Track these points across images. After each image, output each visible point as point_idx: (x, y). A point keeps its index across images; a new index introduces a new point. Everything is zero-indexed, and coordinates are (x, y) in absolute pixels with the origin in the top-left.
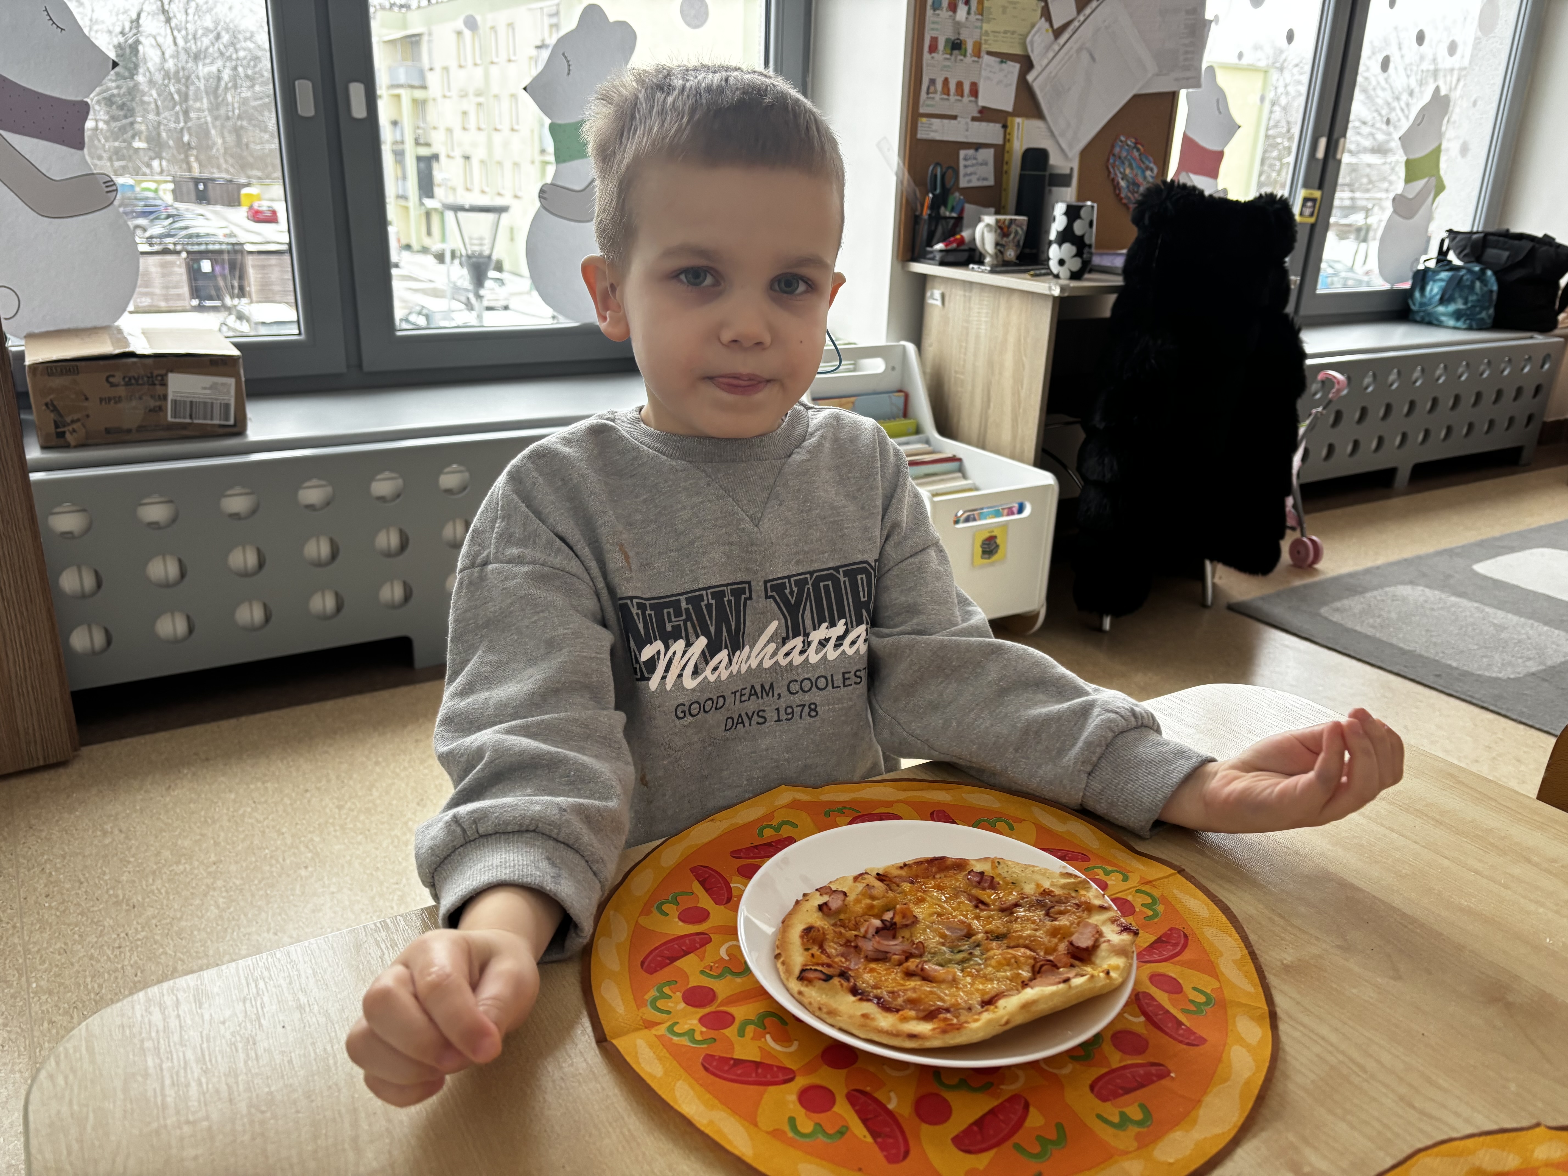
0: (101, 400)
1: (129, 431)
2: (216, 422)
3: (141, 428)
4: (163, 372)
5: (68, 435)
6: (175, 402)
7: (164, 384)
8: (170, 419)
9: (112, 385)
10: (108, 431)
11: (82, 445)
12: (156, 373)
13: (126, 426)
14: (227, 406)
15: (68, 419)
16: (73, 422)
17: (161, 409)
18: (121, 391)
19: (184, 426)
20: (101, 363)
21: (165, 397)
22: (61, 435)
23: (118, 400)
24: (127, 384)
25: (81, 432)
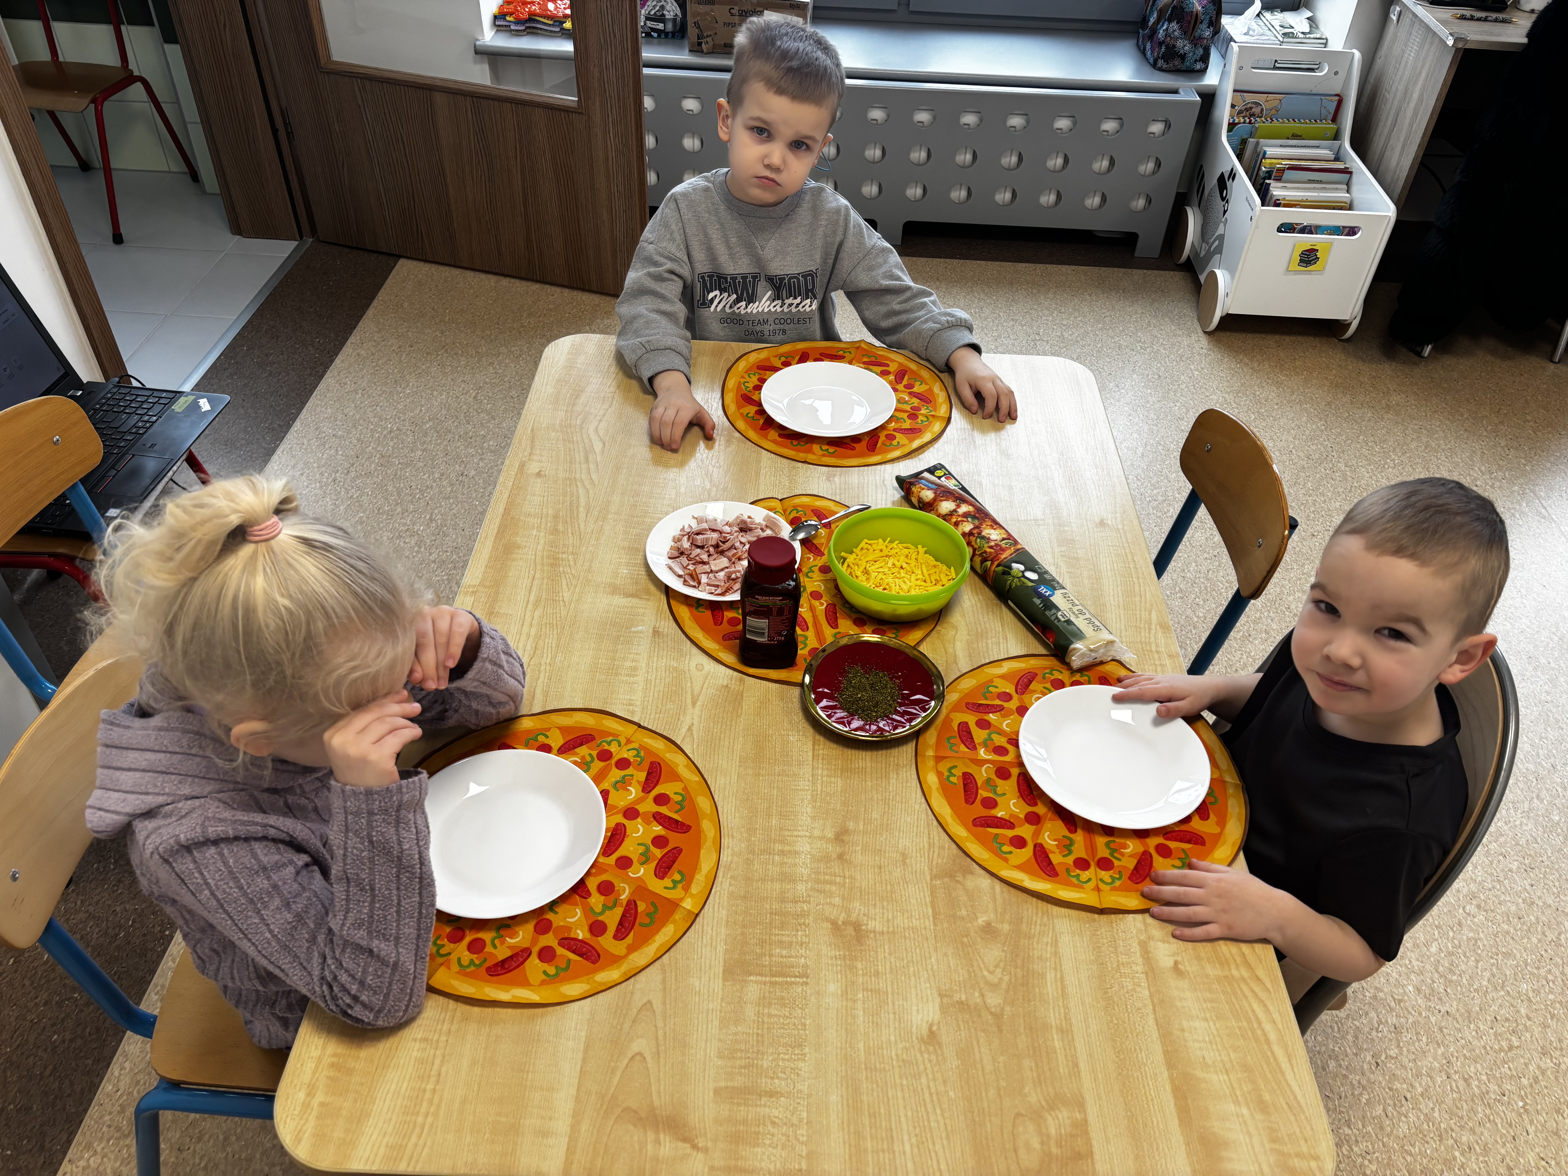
0: (725, 24)
5: (703, 45)
9: (732, 15)
10: (725, 45)
11: (711, 53)
15: (705, 34)
16: (707, 36)
22: (700, 44)
24: (740, 15)
25: (711, 44)
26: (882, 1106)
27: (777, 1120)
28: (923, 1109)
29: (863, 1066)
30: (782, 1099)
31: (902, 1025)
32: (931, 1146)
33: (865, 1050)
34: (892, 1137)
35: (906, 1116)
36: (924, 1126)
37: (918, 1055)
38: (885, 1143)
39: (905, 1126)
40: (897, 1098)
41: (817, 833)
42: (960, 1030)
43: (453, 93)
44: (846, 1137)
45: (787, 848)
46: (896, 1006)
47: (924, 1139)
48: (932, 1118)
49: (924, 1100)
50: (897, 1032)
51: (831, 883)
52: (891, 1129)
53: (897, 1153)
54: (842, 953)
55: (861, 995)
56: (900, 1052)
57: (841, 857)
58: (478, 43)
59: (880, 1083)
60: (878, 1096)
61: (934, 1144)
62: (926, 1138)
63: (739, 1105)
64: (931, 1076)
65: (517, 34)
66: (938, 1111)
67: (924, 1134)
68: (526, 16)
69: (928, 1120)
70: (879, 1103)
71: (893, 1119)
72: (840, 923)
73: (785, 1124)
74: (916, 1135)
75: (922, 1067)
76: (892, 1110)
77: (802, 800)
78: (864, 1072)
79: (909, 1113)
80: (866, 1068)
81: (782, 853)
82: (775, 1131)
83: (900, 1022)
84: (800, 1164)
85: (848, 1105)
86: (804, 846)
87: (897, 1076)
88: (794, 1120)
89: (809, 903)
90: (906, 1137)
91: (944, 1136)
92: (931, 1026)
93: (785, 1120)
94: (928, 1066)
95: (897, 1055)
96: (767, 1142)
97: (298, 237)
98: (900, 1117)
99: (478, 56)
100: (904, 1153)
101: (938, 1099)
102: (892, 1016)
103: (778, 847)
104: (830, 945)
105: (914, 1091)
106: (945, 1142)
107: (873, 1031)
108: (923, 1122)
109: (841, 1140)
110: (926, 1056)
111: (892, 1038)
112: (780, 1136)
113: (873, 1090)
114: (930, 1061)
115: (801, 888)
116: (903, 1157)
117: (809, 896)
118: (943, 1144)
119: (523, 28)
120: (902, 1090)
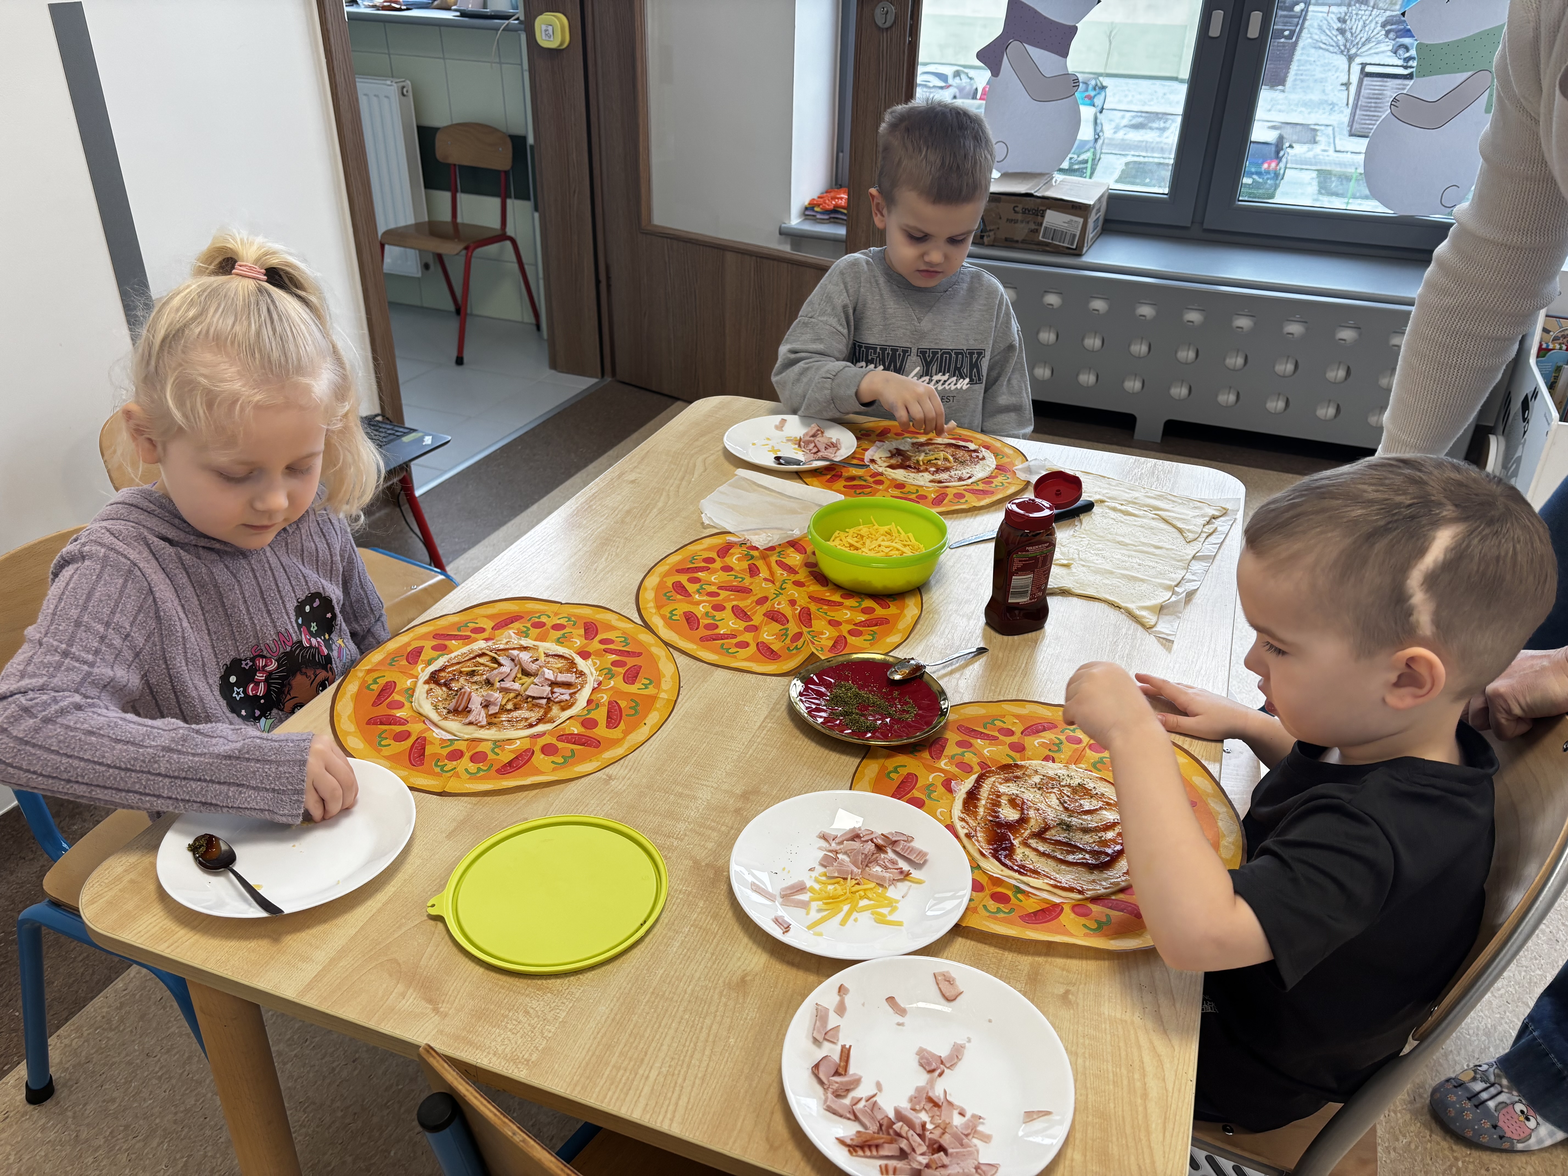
0: (1008, 220)
1: (1017, 242)
2: (1066, 245)
3: (1023, 241)
4: (1044, 208)
5: (985, 238)
6: (1046, 228)
7: (1043, 216)
8: (1040, 238)
9: (1016, 212)
10: (1006, 240)
11: (992, 246)
12: (1041, 208)
13: (1016, 239)
14: (1074, 236)
15: (988, 229)
16: (990, 230)
17: (1037, 231)
18: (1019, 217)
19: (1047, 244)
20: (1014, 198)
21: (1041, 224)
22: (982, 237)
23: (1016, 221)
24: (1024, 213)
25: (992, 237)
26: (648, 1031)
27: (531, 1011)
28: (692, 1044)
29: (651, 990)
30: (549, 995)
31: (715, 966)
32: (680, 1081)
33: (661, 977)
34: (643, 1060)
35: (669, 1046)
36: (683, 1061)
37: (716, 997)
38: (632, 1063)
39: (662, 1055)
40: (670, 1028)
41: (725, 787)
42: (776, 987)
43: (742, 253)
44: (594, 1046)
45: (687, 792)
46: (719, 948)
47: (676, 1072)
48: (697, 1055)
49: (698, 1038)
50: (706, 970)
51: (714, 830)
52: (646, 1053)
53: (638, 1076)
54: (689, 889)
55: (687, 930)
56: (697, 989)
57: (738, 811)
58: (783, 225)
59: (659, 1010)
60: (650, 1020)
61: (685, 1079)
62: (680, 1071)
63: (502, 987)
64: (718, 1018)
65: (821, 222)
66: (707, 1052)
67: (679, 1068)
68: (832, 207)
69: (692, 1057)
70: (647, 1026)
71: (654, 1045)
72: (703, 864)
73: (539, 1017)
74: (670, 1066)
75: (713, 1009)
76: (658, 1037)
77: (727, 758)
78: (648, 996)
79: (675, 1045)
80: (653, 993)
81: (680, 795)
82: (524, 1020)
83: (714, 963)
84: (531, 1055)
85: (613, 1020)
86: (704, 795)
87: (681, 1009)
88: (550, 1016)
89: (682, 840)
90: (658, 1065)
91: (700, 1075)
92: (746, 975)
93: (540, 1013)
94: (721, 1008)
95: (693, 991)
96: (510, 1027)
97: (600, 375)
98: (662, 1045)
99: (783, 237)
100: (647, 1077)
101: (714, 1042)
102: (708, 955)
103: (679, 789)
104: (682, 879)
105: (692, 1026)
106: (698, 1082)
107: (681, 963)
108: (685, 1056)
109: (587, 1046)
110: (724, 1000)
111: (697, 975)
112: (526, 1025)
113: (648, 1013)
114: (726, 1005)
115: (681, 826)
116: (643, 1081)
117: (686, 835)
118: (694, 1083)
119: (826, 217)
120: (680, 1022)
